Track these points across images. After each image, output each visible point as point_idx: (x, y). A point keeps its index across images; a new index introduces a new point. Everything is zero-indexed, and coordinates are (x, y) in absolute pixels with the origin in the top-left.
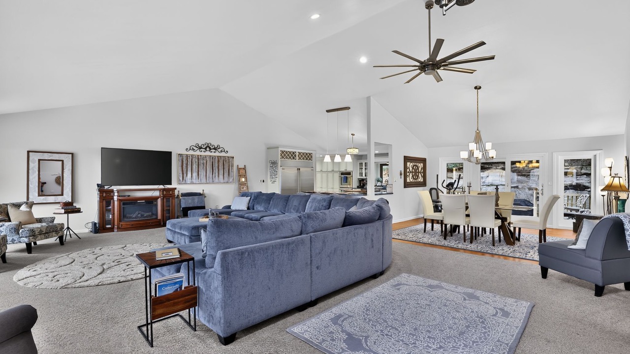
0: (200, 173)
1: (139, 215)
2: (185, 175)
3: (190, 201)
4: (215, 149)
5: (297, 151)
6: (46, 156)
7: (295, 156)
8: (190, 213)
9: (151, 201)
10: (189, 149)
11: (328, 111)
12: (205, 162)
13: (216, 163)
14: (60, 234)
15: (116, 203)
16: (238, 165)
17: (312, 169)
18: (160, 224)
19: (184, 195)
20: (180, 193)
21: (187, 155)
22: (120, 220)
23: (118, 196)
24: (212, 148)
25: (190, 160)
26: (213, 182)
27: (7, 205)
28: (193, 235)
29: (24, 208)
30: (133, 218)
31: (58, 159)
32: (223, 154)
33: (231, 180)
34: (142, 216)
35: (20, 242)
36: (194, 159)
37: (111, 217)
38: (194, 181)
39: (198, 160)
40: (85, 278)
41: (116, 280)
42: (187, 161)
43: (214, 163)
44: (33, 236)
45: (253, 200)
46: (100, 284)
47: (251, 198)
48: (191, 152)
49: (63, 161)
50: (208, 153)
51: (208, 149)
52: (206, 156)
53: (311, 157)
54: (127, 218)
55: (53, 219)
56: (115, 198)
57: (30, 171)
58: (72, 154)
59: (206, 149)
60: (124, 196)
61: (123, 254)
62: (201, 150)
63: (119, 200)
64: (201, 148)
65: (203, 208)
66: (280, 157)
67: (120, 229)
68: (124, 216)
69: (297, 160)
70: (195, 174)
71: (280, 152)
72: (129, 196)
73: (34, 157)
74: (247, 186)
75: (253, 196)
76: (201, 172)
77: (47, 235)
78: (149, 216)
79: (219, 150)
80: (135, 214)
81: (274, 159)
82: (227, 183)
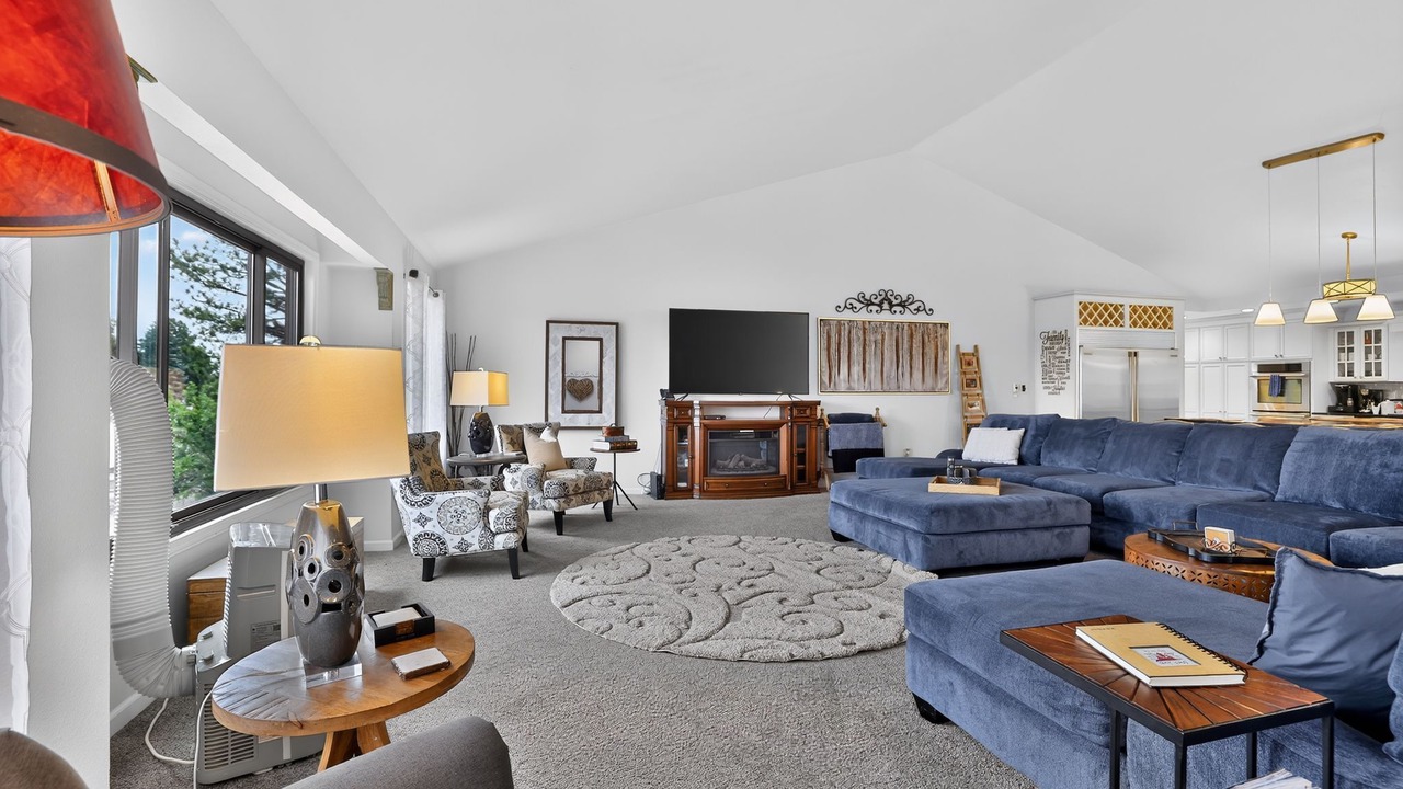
0: (867, 366)
1: (742, 463)
2: (835, 370)
3: (849, 435)
4: (903, 304)
5: (1127, 302)
6: (574, 331)
7: (1122, 316)
8: (863, 465)
9: (766, 431)
10: (842, 307)
11: (1268, 164)
12: (880, 337)
13: (905, 341)
14: (606, 497)
15: (697, 432)
16: (958, 347)
17: (1173, 353)
18: (786, 486)
19: (835, 419)
20: (826, 413)
21: (839, 321)
22: (705, 473)
23: (703, 417)
24: (895, 302)
25: (845, 334)
26: (898, 390)
27: (520, 427)
28: (933, 530)
29: (546, 435)
30: (730, 470)
31: (592, 335)
32: (921, 318)
33: (941, 384)
34: (747, 464)
35: (545, 508)
36: (854, 332)
37: (686, 465)
38: (855, 385)
39: (864, 333)
40: (697, 628)
41: (784, 654)
42: (839, 335)
43: (900, 341)
44: (566, 496)
45: (1035, 437)
46: (746, 657)
47: (1025, 433)
48: (848, 315)
49: (600, 340)
50: (886, 316)
51: (886, 305)
52: (882, 324)
53: (1170, 317)
54: (718, 468)
55: (592, 463)
56: (697, 422)
57: (550, 362)
58: (617, 325)
59: (880, 305)
60: (714, 418)
61: (750, 564)
62: (870, 308)
63: (704, 427)
64: (869, 303)
65: (880, 453)
66: (1077, 320)
67: (705, 493)
68: (714, 464)
69: (1127, 327)
70: (856, 369)
71: (1077, 308)
72: (723, 417)
73: (558, 333)
74: (983, 401)
75: (1032, 426)
76: (870, 362)
77: (585, 496)
78: (762, 466)
79: (913, 307)
80: (734, 461)
81: (1054, 326)
82: (933, 391)
